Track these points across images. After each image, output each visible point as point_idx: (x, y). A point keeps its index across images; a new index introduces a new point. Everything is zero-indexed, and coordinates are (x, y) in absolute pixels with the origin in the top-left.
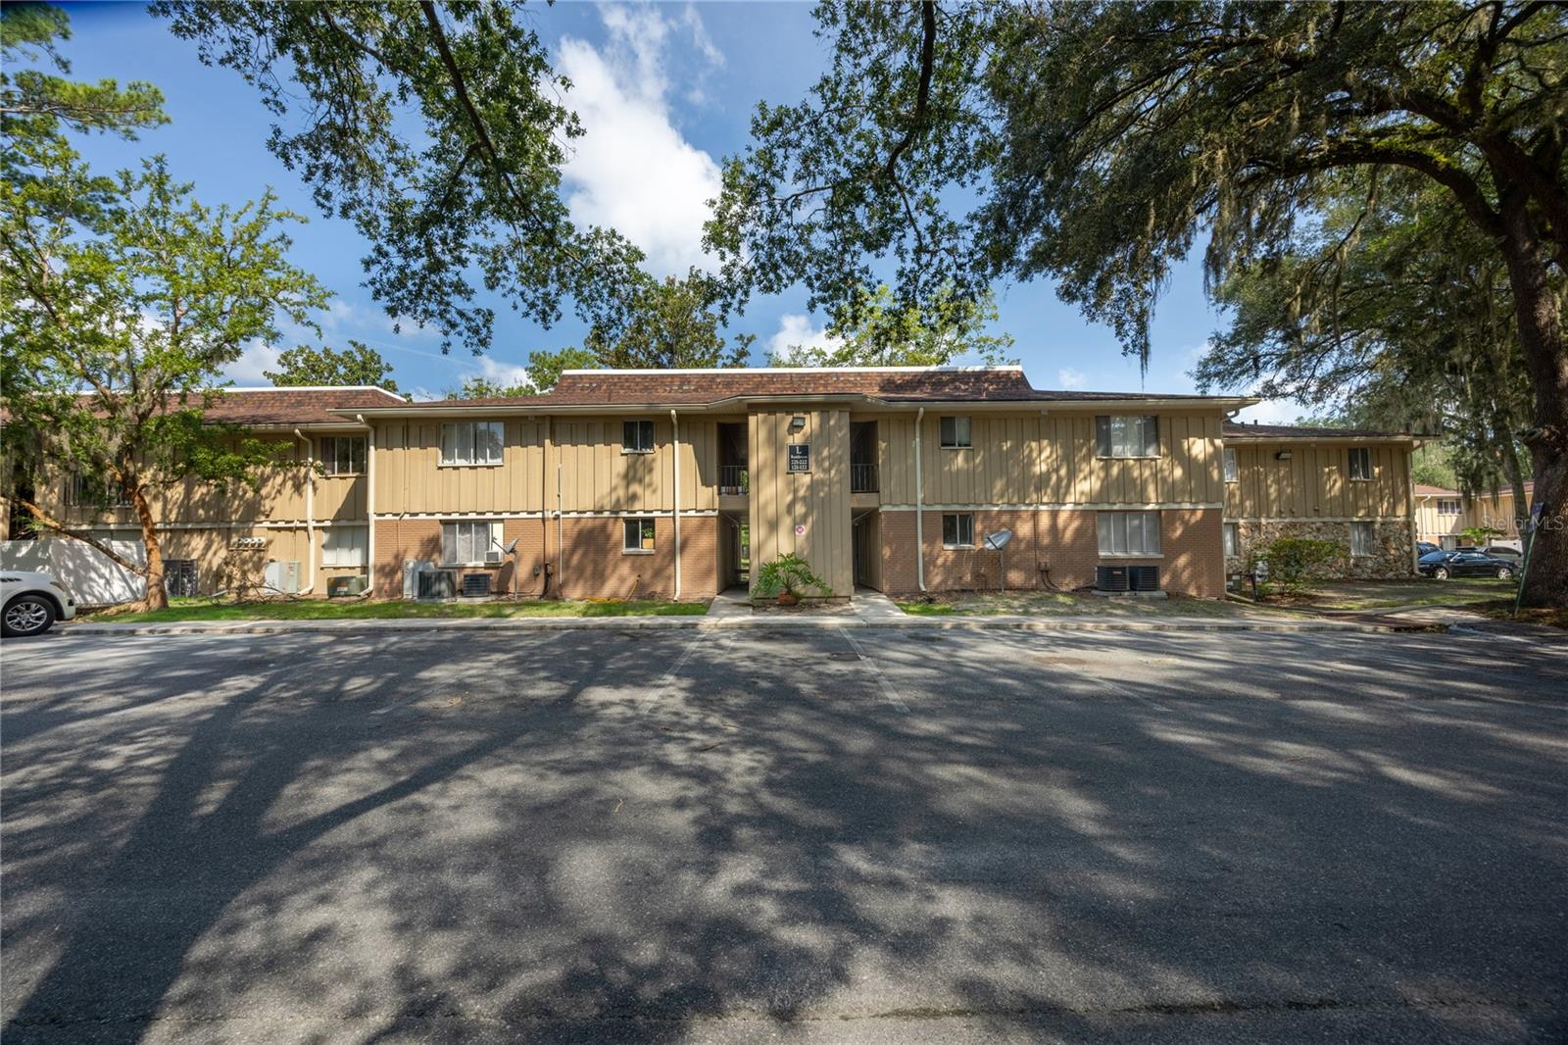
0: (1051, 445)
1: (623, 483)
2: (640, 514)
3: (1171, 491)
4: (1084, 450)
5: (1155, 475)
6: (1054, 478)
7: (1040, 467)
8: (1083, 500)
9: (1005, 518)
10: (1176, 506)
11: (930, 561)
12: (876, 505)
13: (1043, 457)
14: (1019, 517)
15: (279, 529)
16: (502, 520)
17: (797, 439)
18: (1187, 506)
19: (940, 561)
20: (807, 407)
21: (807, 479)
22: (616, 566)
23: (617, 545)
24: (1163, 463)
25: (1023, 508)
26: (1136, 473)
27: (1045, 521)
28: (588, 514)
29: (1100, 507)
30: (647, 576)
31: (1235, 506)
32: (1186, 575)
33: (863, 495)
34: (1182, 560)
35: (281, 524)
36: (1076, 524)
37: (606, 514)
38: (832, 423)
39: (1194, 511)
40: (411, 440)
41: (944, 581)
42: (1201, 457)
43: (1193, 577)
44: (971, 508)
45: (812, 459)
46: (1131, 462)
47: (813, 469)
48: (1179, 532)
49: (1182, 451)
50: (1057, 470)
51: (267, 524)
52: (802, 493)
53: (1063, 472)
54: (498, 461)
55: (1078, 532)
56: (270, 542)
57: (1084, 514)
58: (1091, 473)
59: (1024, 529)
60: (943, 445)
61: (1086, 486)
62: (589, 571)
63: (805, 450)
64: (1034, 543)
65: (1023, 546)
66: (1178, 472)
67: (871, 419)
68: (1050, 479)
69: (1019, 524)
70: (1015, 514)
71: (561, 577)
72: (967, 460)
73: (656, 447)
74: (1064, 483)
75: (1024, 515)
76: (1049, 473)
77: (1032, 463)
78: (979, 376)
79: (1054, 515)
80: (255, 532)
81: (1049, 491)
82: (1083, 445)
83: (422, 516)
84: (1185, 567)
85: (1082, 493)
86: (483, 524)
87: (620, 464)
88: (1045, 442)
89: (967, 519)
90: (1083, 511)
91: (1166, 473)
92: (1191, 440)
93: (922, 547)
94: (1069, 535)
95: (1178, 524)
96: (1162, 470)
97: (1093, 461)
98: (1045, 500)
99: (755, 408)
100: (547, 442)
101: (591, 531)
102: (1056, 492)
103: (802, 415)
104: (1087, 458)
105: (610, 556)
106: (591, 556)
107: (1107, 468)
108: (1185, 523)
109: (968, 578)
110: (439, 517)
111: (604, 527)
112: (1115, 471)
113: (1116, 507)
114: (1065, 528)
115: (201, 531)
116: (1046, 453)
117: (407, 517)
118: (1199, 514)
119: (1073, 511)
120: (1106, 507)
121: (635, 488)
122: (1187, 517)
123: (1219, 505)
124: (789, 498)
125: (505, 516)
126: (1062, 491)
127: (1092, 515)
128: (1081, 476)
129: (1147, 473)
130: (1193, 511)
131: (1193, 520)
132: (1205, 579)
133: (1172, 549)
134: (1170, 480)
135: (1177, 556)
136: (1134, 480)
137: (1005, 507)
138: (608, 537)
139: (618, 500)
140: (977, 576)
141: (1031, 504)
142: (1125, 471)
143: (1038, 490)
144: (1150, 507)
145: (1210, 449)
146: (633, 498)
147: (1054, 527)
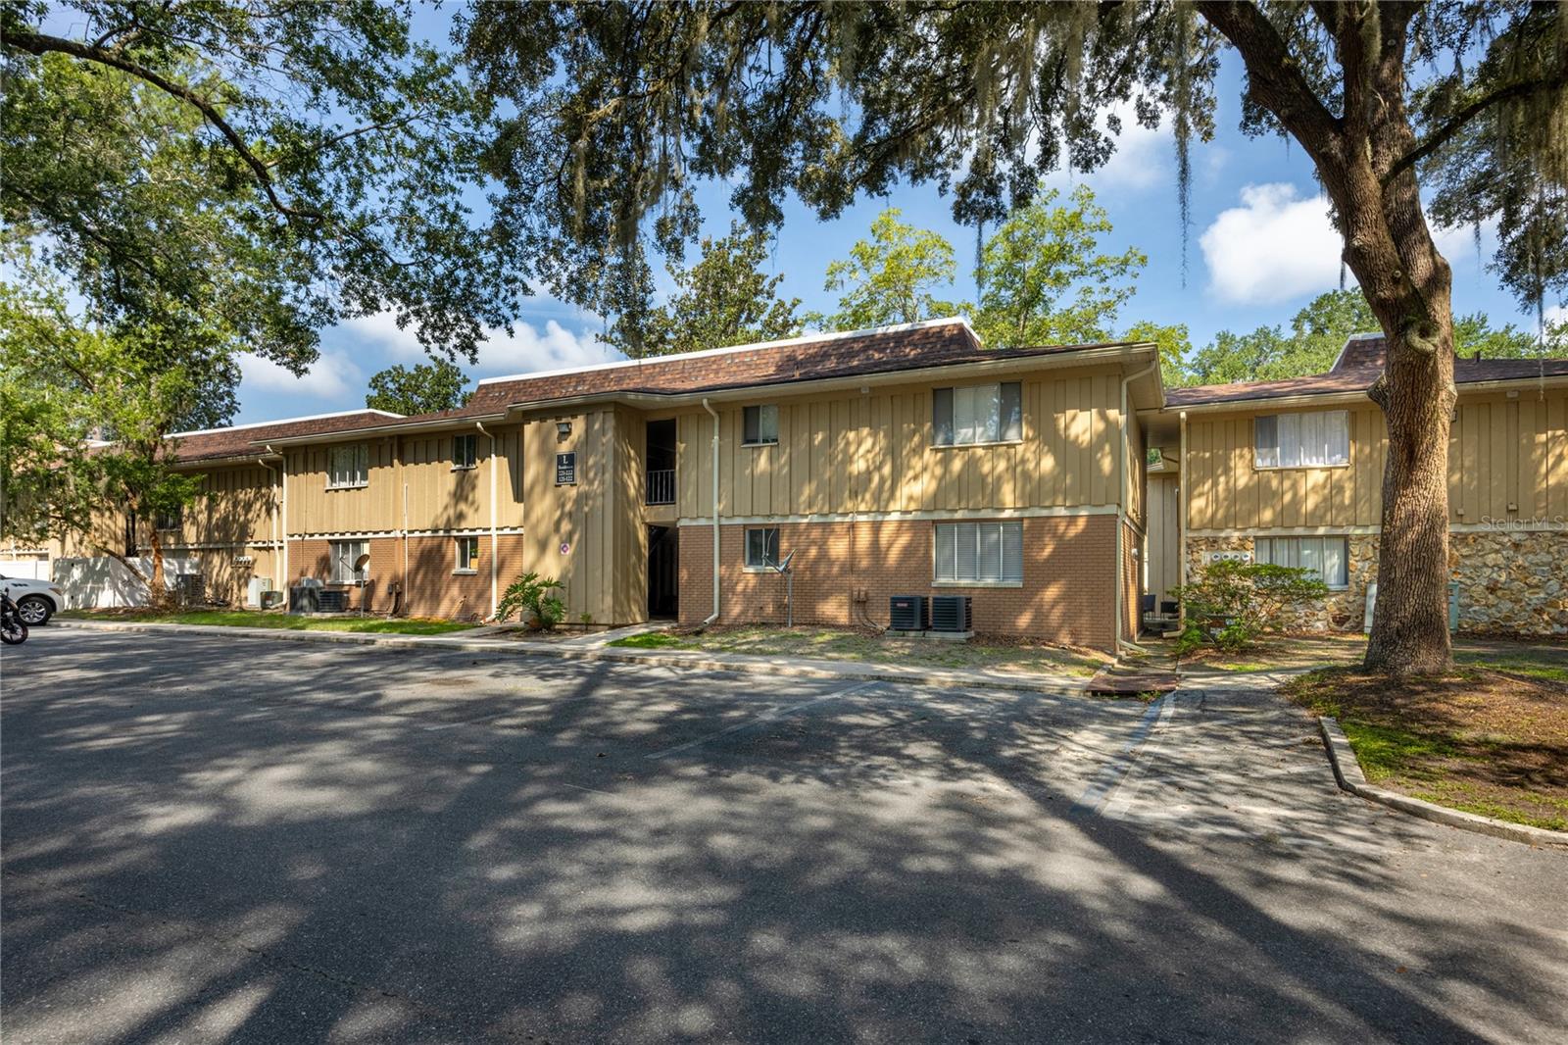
0: (874, 435)
1: (452, 502)
2: (466, 533)
3: (1034, 491)
4: (916, 439)
5: (1012, 469)
6: (876, 479)
7: (859, 466)
8: (913, 506)
9: (815, 533)
10: (1045, 513)
11: (727, 589)
12: (671, 519)
13: (862, 450)
14: (833, 531)
15: (260, 549)
16: (367, 540)
17: (565, 448)
18: (1063, 512)
19: (740, 588)
20: (573, 410)
21: (573, 492)
22: (448, 588)
23: (450, 565)
24: (1025, 450)
25: (838, 519)
26: (986, 468)
27: (864, 538)
28: (428, 534)
29: (936, 516)
30: (472, 599)
31: (1342, 508)
32: (1056, 615)
33: (662, 508)
34: (1051, 592)
35: (260, 545)
36: (904, 540)
37: (441, 533)
38: (597, 426)
39: (1072, 518)
40: (310, 467)
41: (743, 612)
42: (1085, 439)
43: (1067, 617)
44: (776, 520)
45: (577, 468)
46: (980, 452)
47: (578, 480)
48: (1048, 551)
49: (1056, 430)
50: (879, 468)
51: (252, 544)
52: (568, 507)
53: (887, 470)
54: (364, 483)
55: (908, 552)
56: (255, 561)
57: (915, 524)
58: (925, 469)
59: (838, 548)
60: (747, 441)
61: (917, 487)
62: (428, 592)
63: (571, 458)
64: (850, 566)
65: (836, 569)
66: (1048, 463)
67: (668, 416)
68: (870, 480)
69: (831, 541)
70: (827, 527)
71: (407, 598)
72: (771, 459)
73: (478, 461)
74: (888, 484)
75: (838, 528)
76: (869, 473)
77: (849, 459)
78: (899, 338)
79: (876, 527)
80: (247, 551)
81: (868, 496)
82: (914, 432)
83: (317, 537)
84: (1055, 603)
85: (911, 498)
86: (357, 543)
87: (451, 482)
88: (865, 431)
89: (774, 534)
90: (914, 522)
91: (1031, 466)
92: (1070, 413)
93: (718, 570)
94: (893, 556)
95: (1047, 539)
96: (1023, 461)
97: (927, 453)
98: (862, 507)
99: (529, 415)
100: (396, 461)
101: (430, 551)
102: (877, 498)
103: (569, 419)
104: (918, 451)
105: (444, 577)
106: (430, 576)
107: (945, 462)
108: (1060, 539)
109: (770, 609)
110: (327, 537)
111: (440, 546)
112: (957, 465)
113: (959, 515)
114: (890, 545)
115: (218, 550)
116: (868, 443)
117: (307, 537)
118: (1081, 523)
119: (901, 522)
120: (945, 516)
121: (463, 507)
122: (1062, 528)
123: (1111, 509)
124: (558, 513)
125: (370, 535)
126: (885, 495)
127: (927, 526)
128: (911, 474)
129: (1002, 465)
130: (1072, 520)
131: (1072, 532)
132: (1084, 620)
133: (1036, 576)
134: (1036, 475)
135: (1045, 586)
136: (983, 478)
137: (816, 519)
138: (443, 557)
139: (449, 519)
140: (780, 607)
141: (845, 514)
142: (972, 464)
143: (854, 494)
144: (1007, 514)
145: (1100, 426)
146: (461, 516)
147: (875, 543)
